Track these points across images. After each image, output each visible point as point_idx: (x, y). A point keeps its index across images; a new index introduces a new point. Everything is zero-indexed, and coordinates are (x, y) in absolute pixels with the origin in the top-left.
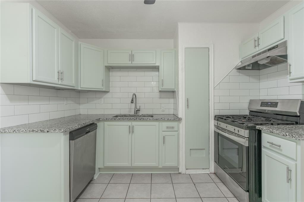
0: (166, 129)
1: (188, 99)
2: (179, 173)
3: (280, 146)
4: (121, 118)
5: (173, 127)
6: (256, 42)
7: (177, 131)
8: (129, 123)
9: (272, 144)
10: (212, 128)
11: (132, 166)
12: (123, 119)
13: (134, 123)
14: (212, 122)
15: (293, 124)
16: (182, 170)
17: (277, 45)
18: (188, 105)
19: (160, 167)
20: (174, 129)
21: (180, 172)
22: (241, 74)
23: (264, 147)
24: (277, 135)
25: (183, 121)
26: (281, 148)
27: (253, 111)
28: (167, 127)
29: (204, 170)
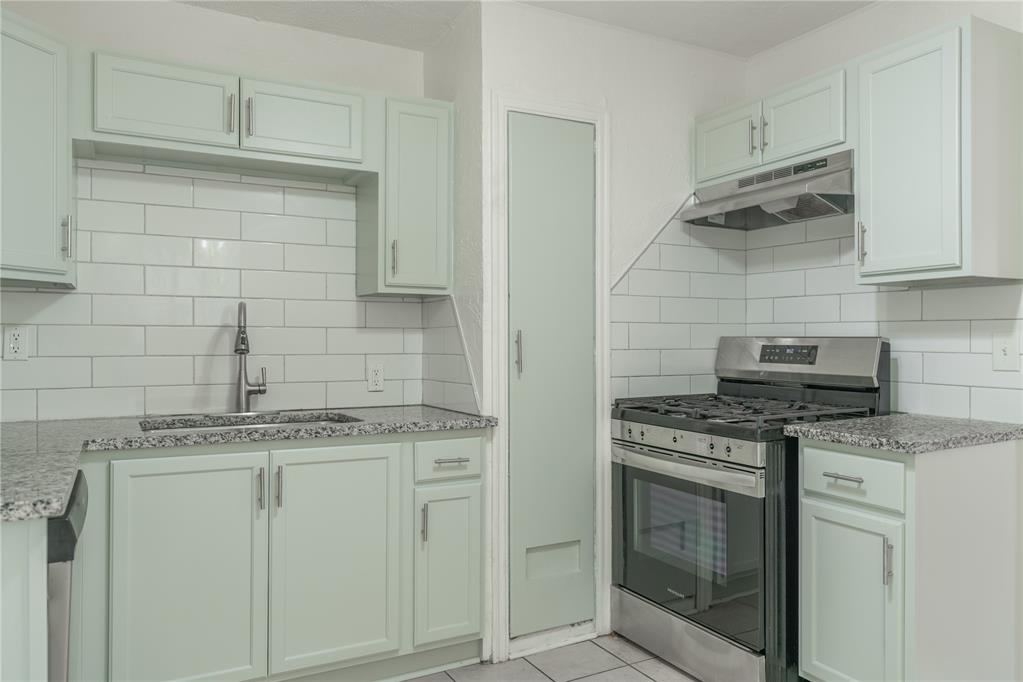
0: (435, 469)
1: (520, 332)
2: (482, 662)
3: (860, 481)
4: (212, 435)
5: (460, 461)
6: (757, 133)
7: (477, 477)
8: (257, 457)
9: (837, 477)
10: (605, 453)
11: (274, 670)
12: (226, 440)
13: (283, 455)
14: (606, 428)
15: (861, 415)
16: (496, 645)
17: (825, 160)
18: (519, 362)
19: (407, 649)
20: (465, 468)
21: (486, 657)
22: (694, 242)
23: (809, 493)
24: (855, 449)
25: (501, 431)
26: (863, 486)
27: (729, 381)
28: (439, 462)
29: (577, 628)
